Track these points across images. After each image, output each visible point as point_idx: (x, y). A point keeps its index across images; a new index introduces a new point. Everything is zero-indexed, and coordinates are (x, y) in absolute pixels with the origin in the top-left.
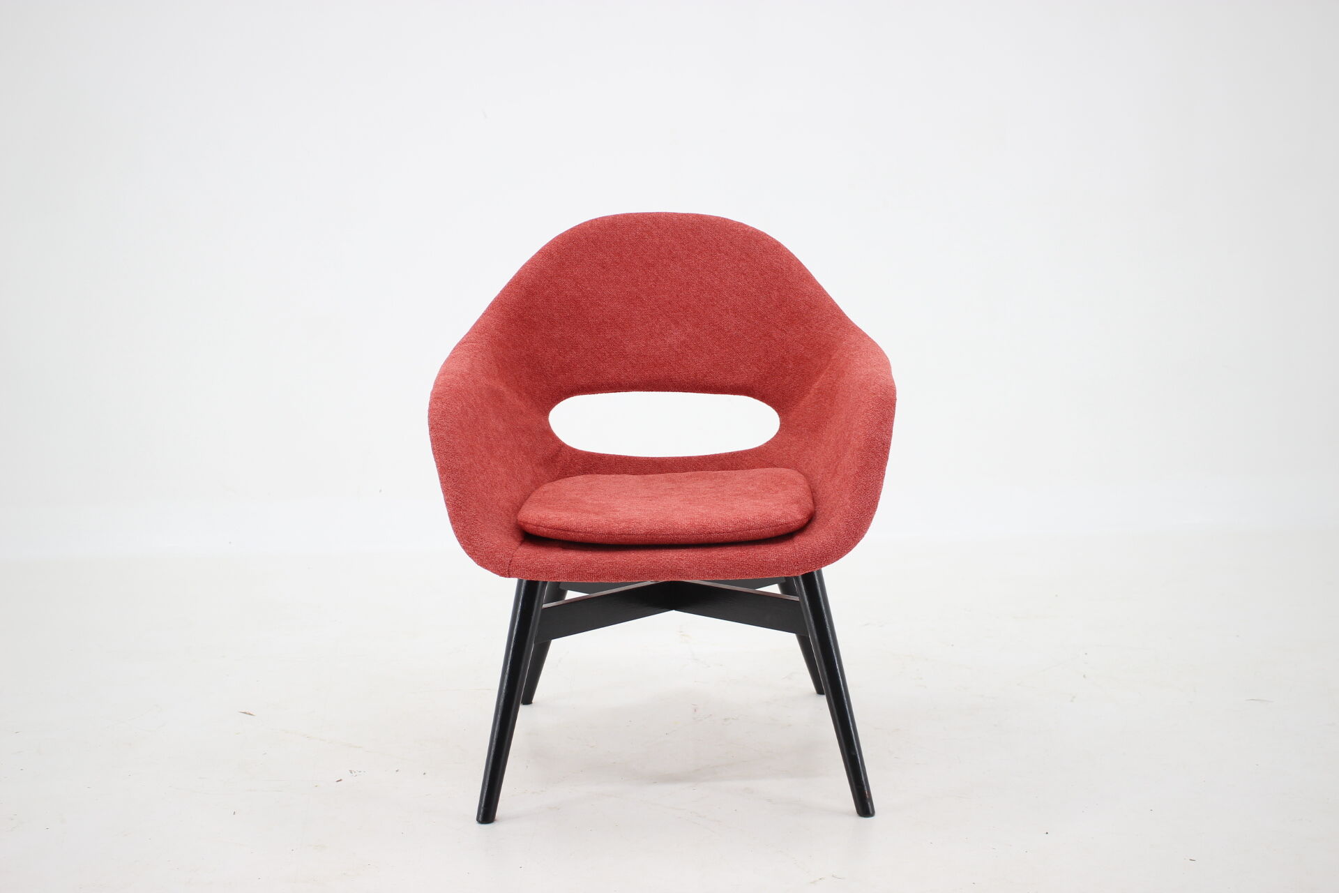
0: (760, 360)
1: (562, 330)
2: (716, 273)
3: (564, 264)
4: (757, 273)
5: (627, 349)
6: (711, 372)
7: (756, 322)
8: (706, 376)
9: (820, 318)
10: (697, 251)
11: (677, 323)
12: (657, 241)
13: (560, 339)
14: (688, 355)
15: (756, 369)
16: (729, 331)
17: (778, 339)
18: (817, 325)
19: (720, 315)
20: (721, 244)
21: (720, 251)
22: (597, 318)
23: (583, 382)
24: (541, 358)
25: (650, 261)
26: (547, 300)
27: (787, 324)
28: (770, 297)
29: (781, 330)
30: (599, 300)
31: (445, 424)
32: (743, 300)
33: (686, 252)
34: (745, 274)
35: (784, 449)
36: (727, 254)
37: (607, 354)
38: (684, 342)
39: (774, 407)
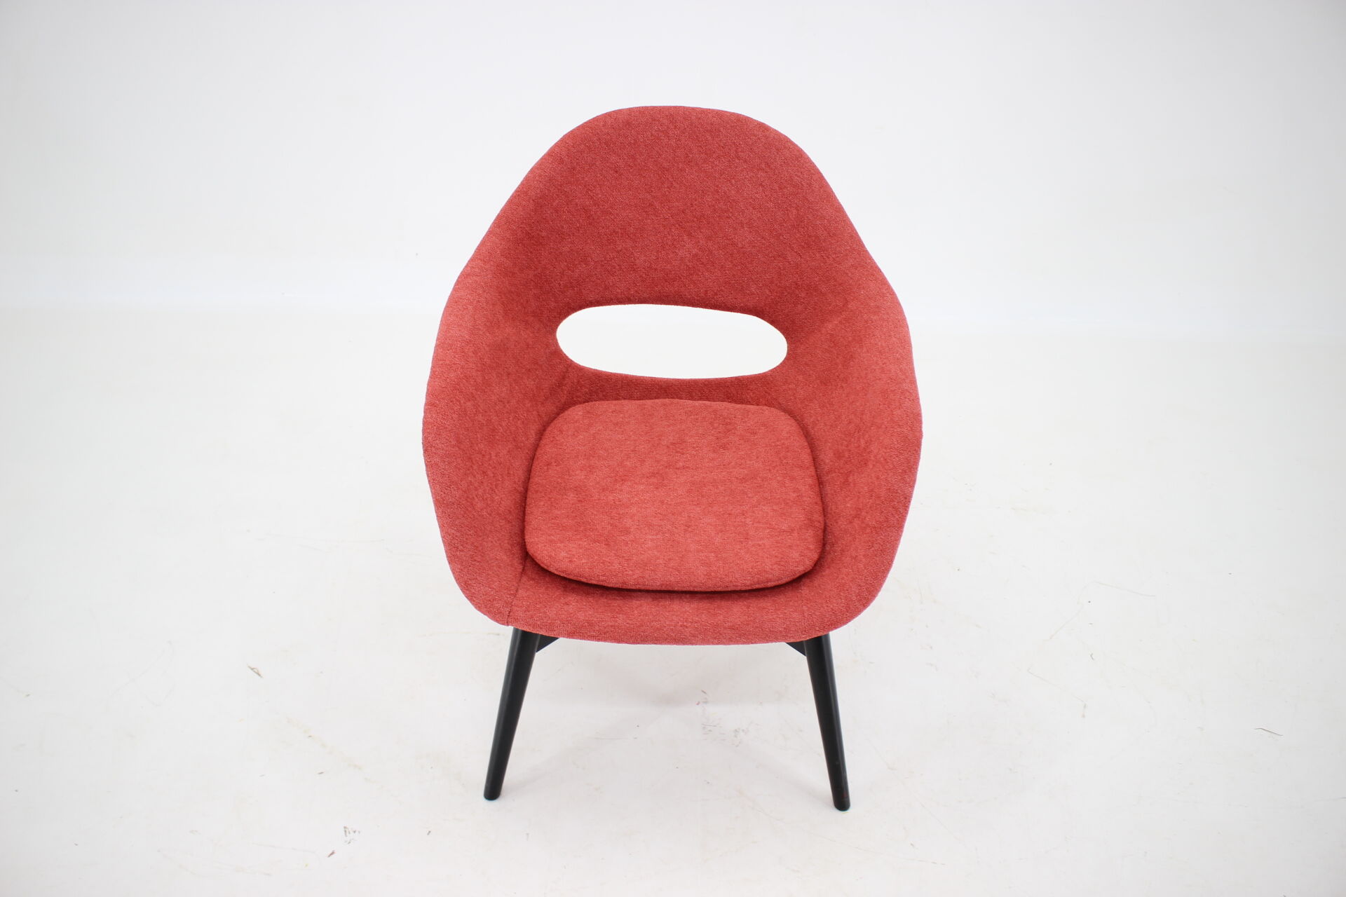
0: (772, 282)
1: (572, 243)
2: (733, 181)
3: (574, 169)
4: (776, 186)
5: (637, 261)
6: (722, 290)
7: (772, 240)
8: (716, 294)
9: (838, 249)
10: (714, 156)
11: (690, 235)
12: (673, 142)
13: (569, 252)
14: (699, 271)
15: (767, 292)
16: (742, 248)
17: (792, 262)
18: (834, 256)
19: (735, 229)
20: (740, 150)
21: (738, 158)
22: (608, 228)
23: (592, 297)
24: (550, 276)
25: (666, 165)
26: (557, 211)
27: (803, 247)
28: (788, 215)
29: (796, 252)
30: (611, 208)
31: (440, 446)
32: (759, 215)
33: (703, 156)
34: (763, 186)
35: (790, 386)
36: (745, 161)
37: (618, 267)
38: (696, 255)
39: (783, 333)
